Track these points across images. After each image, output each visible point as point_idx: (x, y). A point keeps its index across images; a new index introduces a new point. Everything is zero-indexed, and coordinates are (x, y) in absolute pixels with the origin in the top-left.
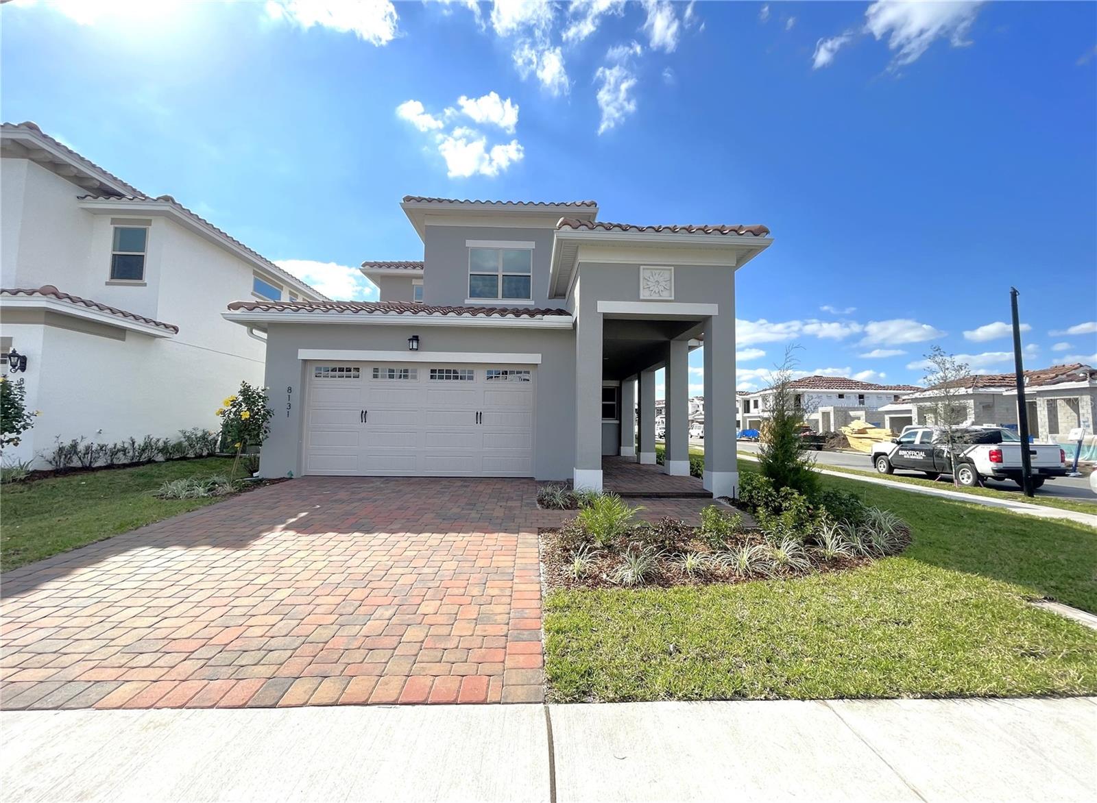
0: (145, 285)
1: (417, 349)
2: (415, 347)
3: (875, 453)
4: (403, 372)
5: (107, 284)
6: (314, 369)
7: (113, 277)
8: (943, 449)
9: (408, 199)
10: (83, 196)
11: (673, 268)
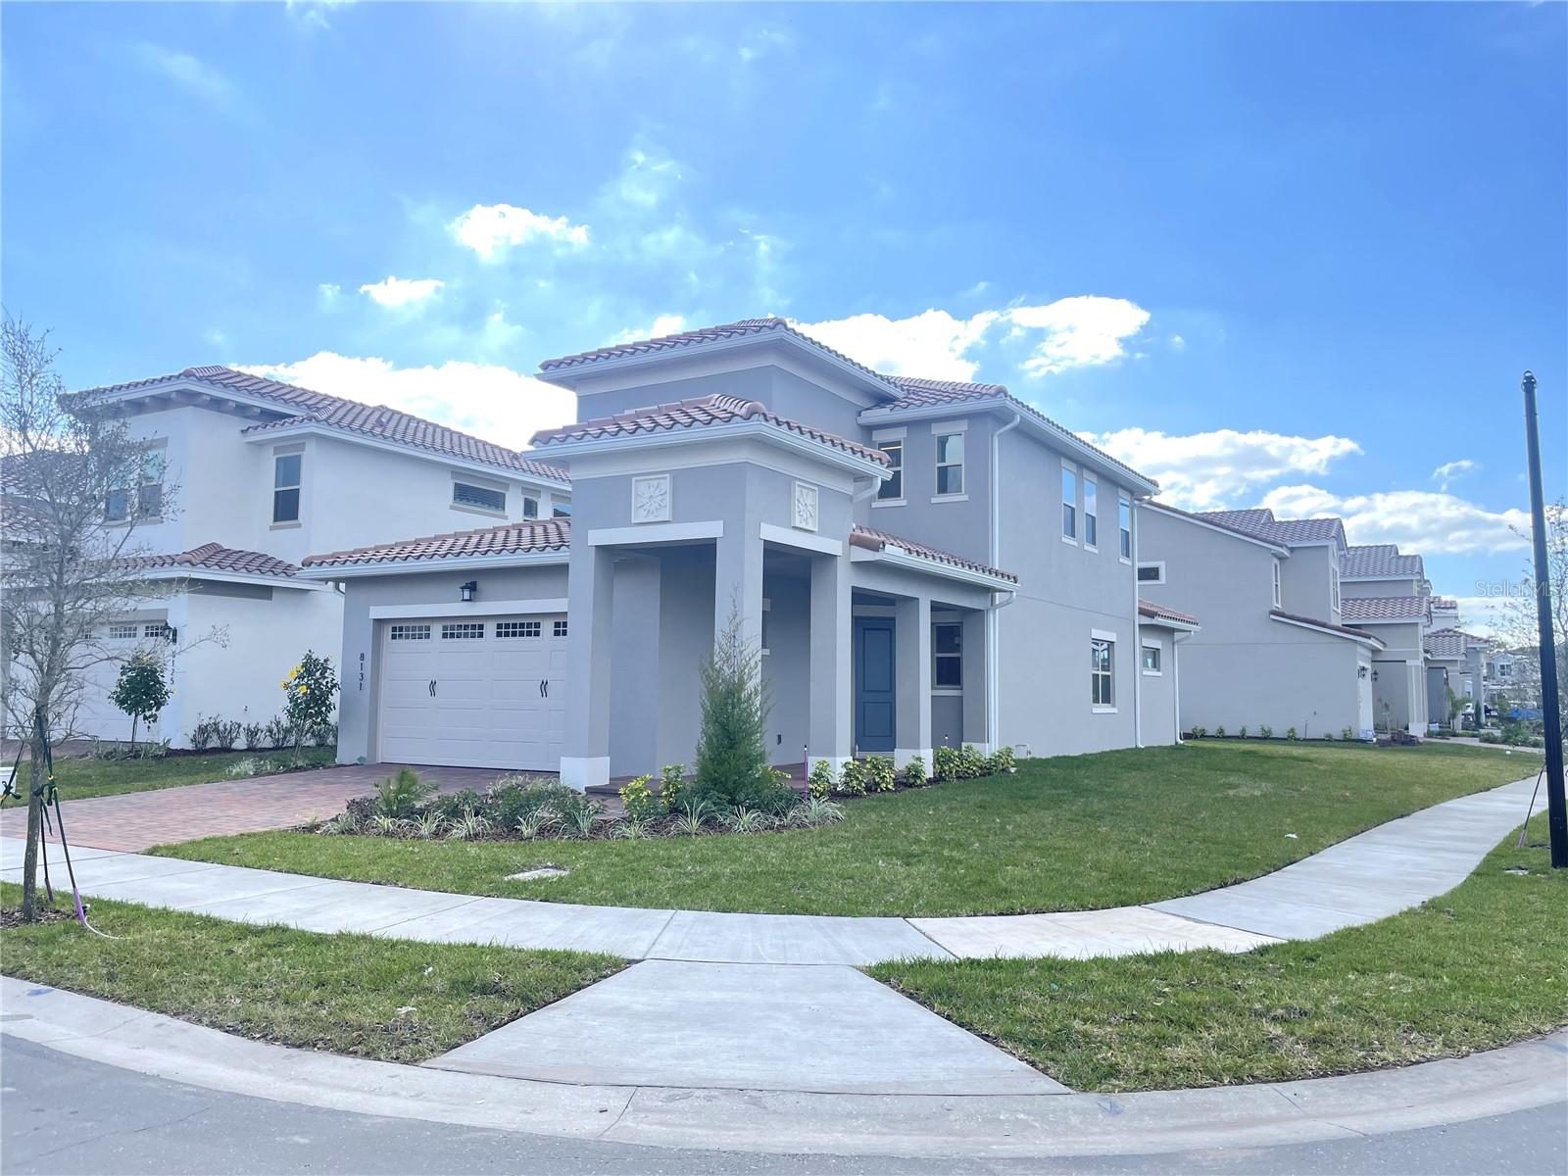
0: (299, 526)
1: (470, 600)
2: (467, 596)
4: (471, 628)
5: (271, 528)
6: (390, 629)
7: (276, 519)
9: (546, 366)
10: (245, 428)
11: (668, 475)
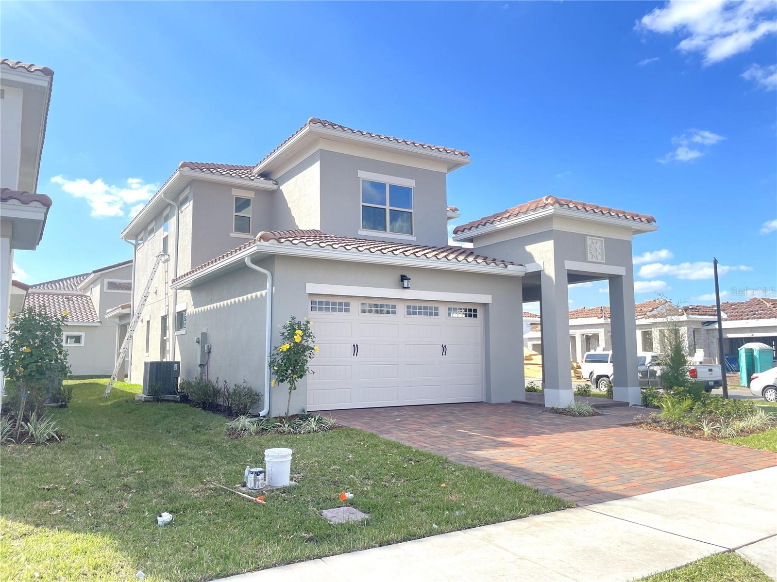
3: (597, 376)
8: (656, 370)
